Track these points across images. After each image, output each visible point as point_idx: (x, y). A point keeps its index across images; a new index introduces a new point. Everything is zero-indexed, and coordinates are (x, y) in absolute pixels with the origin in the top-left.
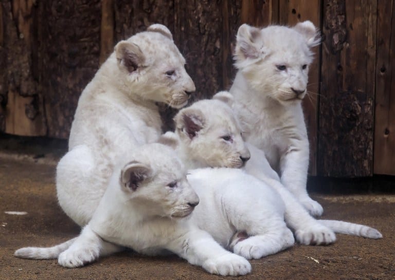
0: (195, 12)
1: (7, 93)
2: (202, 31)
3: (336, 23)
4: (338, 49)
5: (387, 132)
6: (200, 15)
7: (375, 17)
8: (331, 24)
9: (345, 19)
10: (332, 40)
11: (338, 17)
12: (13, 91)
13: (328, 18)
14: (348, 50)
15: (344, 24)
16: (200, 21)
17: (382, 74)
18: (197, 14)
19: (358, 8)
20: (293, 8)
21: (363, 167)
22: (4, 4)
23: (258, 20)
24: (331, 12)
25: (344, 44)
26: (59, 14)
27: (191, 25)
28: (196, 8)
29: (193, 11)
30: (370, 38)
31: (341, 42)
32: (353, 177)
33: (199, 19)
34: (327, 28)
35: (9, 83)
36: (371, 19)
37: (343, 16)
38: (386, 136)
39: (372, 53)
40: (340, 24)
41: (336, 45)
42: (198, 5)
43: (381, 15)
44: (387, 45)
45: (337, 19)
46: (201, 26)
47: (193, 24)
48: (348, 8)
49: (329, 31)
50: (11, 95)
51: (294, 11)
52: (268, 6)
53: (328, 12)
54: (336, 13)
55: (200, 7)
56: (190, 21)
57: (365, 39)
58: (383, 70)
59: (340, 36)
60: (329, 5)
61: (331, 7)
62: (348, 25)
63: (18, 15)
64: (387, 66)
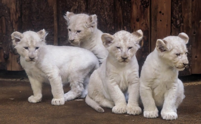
0: (104, 15)
1: (9, 54)
2: (107, 23)
3: (178, 16)
4: (179, 26)
5: (196, 57)
6: (106, 17)
7: (191, 13)
8: (176, 16)
9: (182, 14)
10: (176, 23)
11: (179, 13)
12: (11, 53)
13: (174, 14)
14: (183, 26)
15: (181, 16)
16: (106, 19)
17: (194, 35)
18: (105, 16)
19: (186, 10)
20: (160, 11)
21: (189, 72)
22: (6, 18)
23: (143, 16)
24: (175, 12)
25: (181, 24)
26: (38, 20)
27: (102, 21)
28: (104, 14)
29: (103, 15)
30: (190, 21)
31: (180, 23)
32: (186, 76)
33: (106, 18)
34: (174, 18)
35: (10, 50)
36: (190, 13)
37: (181, 13)
38: (196, 59)
39: (191, 27)
40: (180, 16)
41: (179, 24)
42: (105, 13)
43: (193, 12)
44: (196, 23)
45: (178, 14)
46: (107, 21)
47: (103, 20)
48: (183, 10)
49: (175, 19)
50: (10, 55)
51: (160, 12)
52: (147, 11)
53: (174, 11)
54: (178, 12)
55: (106, 13)
56: (101, 19)
57: (188, 21)
58: (194, 33)
59: (180, 21)
60: (174, 9)
61: (176, 10)
62: (183, 16)
63: (13, 21)
64: (196, 31)
